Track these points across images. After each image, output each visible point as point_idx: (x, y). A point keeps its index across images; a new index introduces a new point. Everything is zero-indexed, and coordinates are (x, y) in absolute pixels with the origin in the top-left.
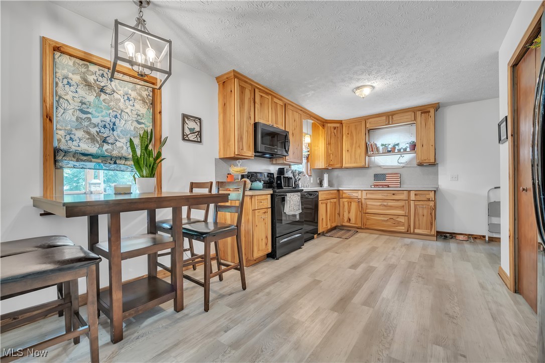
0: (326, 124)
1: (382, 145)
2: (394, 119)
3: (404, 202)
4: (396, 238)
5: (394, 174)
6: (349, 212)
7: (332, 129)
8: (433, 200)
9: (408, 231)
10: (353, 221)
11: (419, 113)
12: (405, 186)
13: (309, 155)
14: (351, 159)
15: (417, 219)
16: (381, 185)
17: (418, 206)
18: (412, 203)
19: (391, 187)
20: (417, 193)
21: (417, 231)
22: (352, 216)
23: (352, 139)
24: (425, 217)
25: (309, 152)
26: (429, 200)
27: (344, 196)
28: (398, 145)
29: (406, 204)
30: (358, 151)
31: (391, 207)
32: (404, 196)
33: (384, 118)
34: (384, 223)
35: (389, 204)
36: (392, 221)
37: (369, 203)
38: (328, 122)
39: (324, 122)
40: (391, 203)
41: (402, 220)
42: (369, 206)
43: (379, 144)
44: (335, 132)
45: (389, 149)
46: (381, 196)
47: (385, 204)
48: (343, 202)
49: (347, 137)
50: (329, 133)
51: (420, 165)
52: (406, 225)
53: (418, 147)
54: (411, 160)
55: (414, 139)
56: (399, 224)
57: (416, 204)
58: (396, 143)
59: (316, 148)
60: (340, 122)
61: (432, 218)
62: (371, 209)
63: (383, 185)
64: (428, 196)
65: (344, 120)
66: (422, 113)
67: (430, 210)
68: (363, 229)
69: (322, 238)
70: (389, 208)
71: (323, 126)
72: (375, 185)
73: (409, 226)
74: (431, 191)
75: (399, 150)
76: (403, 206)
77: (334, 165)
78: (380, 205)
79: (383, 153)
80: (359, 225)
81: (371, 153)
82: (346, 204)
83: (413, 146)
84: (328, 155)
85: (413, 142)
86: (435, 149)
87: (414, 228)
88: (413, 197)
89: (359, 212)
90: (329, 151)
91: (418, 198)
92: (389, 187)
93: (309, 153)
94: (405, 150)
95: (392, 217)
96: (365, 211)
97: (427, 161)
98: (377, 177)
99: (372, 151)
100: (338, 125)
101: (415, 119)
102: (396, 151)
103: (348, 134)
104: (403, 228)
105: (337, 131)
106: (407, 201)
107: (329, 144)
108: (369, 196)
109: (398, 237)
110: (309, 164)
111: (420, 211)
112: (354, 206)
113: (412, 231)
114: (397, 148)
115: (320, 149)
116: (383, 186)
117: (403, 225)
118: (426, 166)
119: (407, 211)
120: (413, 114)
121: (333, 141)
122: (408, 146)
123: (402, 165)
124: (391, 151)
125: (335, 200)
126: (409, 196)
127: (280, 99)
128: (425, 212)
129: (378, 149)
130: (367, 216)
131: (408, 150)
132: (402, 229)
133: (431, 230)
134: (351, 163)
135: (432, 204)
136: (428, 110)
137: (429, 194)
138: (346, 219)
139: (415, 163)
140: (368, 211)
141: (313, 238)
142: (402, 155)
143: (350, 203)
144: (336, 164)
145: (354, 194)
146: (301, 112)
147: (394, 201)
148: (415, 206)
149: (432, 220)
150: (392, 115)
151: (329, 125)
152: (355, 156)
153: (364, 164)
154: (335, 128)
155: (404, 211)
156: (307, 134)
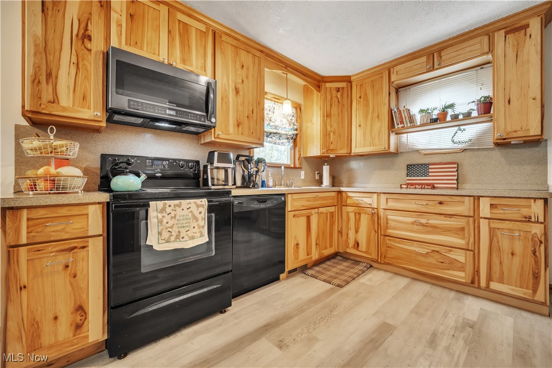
0: (323, 84)
1: (422, 111)
2: (443, 58)
3: (464, 220)
4: (446, 292)
5: (446, 164)
6: (357, 231)
7: (334, 92)
8: (541, 219)
9: (473, 282)
10: (363, 246)
11: (499, 37)
12: (467, 186)
13: (297, 135)
14: (365, 140)
15: (496, 260)
16: (419, 184)
17: (499, 233)
18: (484, 225)
19: (437, 188)
20: (495, 201)
21: (494, 286)
22: (362, 237)
23: (367, 105)
24: (517, 260)
25: (296, 130)
26: (528, 219)
27: (349, 201)
28: (451, 106)
29: (468, 223)
30: (377, 125)
31: (435, 229)
32: (465, 207)
33: (424, 59)
34: (422, 258)
35: (432, 222)
36: (437, 256)
37: (392, 216)
38: (326, 79)
39: (319, 81)
40: (434, 221)
41: (460, 257)
42: (391, 223)
43: (415, 110)
44: (339, 96)
45: (434, 117)
46: (415, 206)
47: (423, 221)
48: (348, 212)
49: (358, 102)
50: (329, 97)
51: (502, 144)
52: (469, 268)
53: (498, 109)
54: (480, 137)
55: (487, 92)
56: (453, 264)
57: (493, 225)
58: (449, 103)
59: (309, 125)
60: (347, 79)
61: (537, 262)
62: (395, 229)
63: (422, 184)
64: (525, 212)
65: (354, 75)
66: (507, 33)
67: (530, 244)
68: (380, 263)
69: (298, 279)
70: (431, 229)
71: (318, 87)
72: (408, 184)
73: (477, 272)
74: (535, 199)
75: (455, 117)
76: (463, 229)
77: (336, 150)
78: (413, 223)
79: (421, 125)
80: (374, 256)
81: (400, 126)
82: (352, 216)
83: (486, 106)
84: (326, 135)
85: (488, 97)
86: (542, 106)
87: (489, 279)
88: (485, 209)
89: (373, 233)
90: (328, 127)
91: (499, 213)
92: (434, 188)
93: (296, 132)
94: (468, 115)
95: (437, 250)
96: (385, 231)
97: (520, 134)
98: (412, 169)
99: (402, 122)
100: (343, 85)
101: (491, 50)
102: (449, 118)
103: (360, 97)
104: (462, 274)
105: (342, 95)
106: (471, 219)
107: (327, 116)
108: (392, 204)
109: (451, 289)
110: (297, 149)
111: (505, 244)
112: (365, 220)
113: (483, 283)
114: (450, 112)
115: (315, 126)
116: (423, 186)
117: (462, 268)
118: (516, 146)
119: (472, 240)
120: (486, 38)
121: (335, 111)
122: (475, 108)
123: (460, 146)
124: (438, 120)
125: (332, 209)
126: (476, 207)
127: (199, 20)
128: (518, 247)
129: (411, 119)
130: (388, 241)
131: (475, 114)
132: (461, 276)
133: (535, 291)
134: (364, 147)
135: (537, 230)
136: (524, 22)
137: (529, 207)
138: (351, 243)
139: (489, 142)
140: (390, 232)
141: (277, 279)
142: (462, 127)
143: (358, 215)
144: (340, 150)
145: (365, 200)
146: (258, 54)
147: (442, 217)
148: (492, 232)
149: (539, 269)
150: (440, 51)
151: (328, 85)
152: (371, 133)
153: (386, 146)
154: (338, 90)
155: (463, 238)
156: (287, 99)
